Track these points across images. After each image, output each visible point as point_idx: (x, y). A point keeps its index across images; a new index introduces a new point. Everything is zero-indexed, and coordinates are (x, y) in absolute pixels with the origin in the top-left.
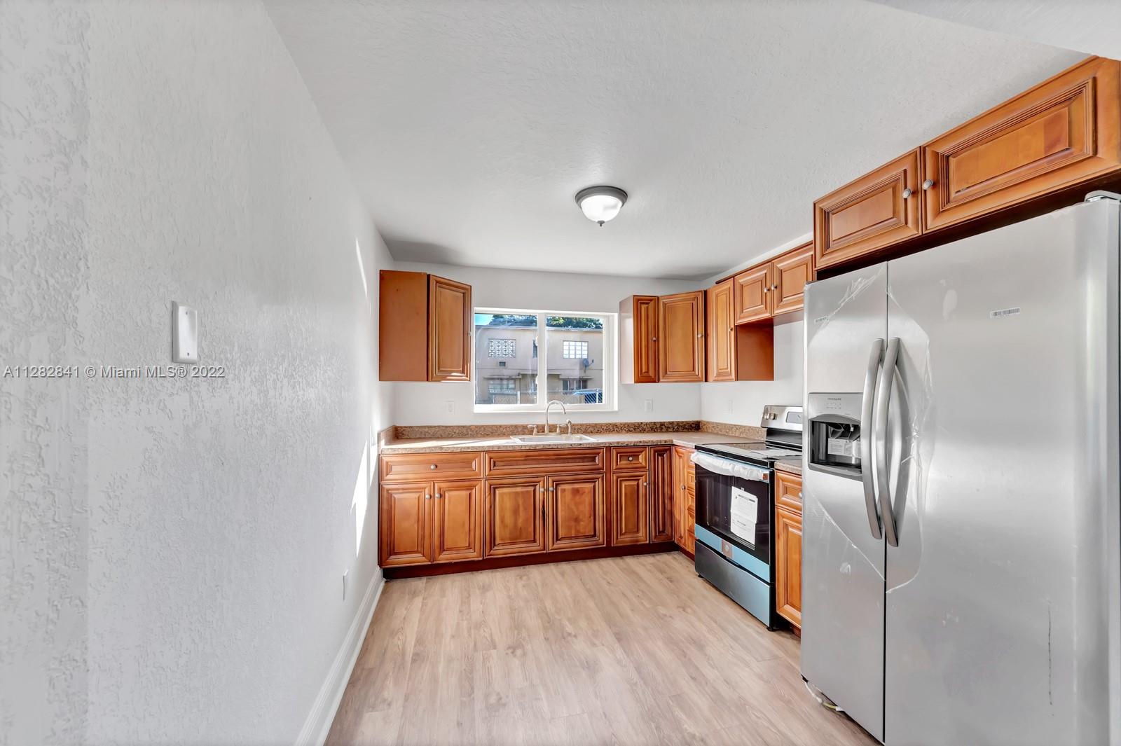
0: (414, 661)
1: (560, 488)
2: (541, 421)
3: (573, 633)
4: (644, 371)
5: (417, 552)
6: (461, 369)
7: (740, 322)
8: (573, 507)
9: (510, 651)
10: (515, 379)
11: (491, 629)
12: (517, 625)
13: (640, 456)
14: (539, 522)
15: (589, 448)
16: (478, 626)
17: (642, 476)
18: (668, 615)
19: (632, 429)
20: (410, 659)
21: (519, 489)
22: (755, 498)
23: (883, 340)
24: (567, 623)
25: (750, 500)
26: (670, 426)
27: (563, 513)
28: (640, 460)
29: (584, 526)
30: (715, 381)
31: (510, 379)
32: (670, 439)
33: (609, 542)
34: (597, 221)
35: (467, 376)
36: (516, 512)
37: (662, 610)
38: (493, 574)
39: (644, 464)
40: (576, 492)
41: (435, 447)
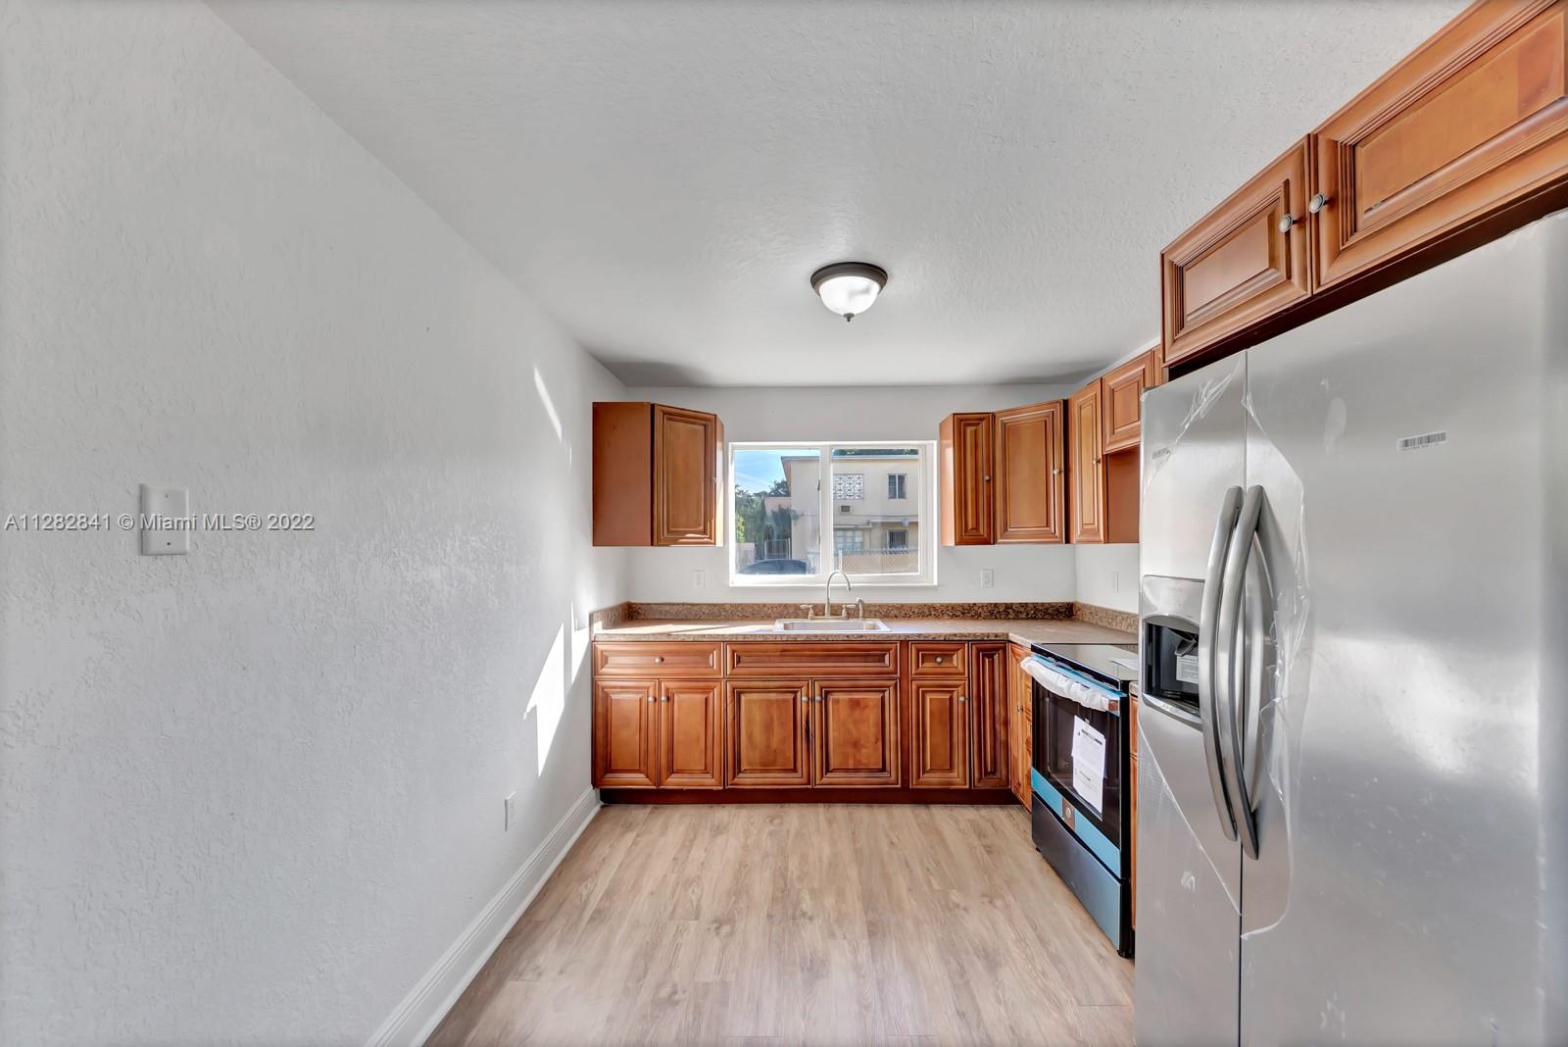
0: (592, 919)
1: (831, 697)
2: (820, 599)
3: (810, 913)
4: (970, 527)
5: (638, 771)
6: (702, 528)
7: (1111, 448)
8: (851, 726)
9: (715, 925)
10: (863, 530)
11: (702, 891)
12: (739, 890)
13: (955, 657)
14: (801, 745)
15: (874, 642)
16: (688, 883)
17: (957, 686)
18: (962, 904)
19: (959, 613)
20: (589, 916)
21: (773, 696)
22: (1101, 737)
23: (1240, 488)
24: (807, 897)
25: (1096, 740)
26: (1022, 609)
27: (836, 734)
28: (955, 663)
29: (870, 755)
30: (1080, 542)
31: (855, 529)
32: (1005, 632)
33: (905, 780)
34: (843, 314)
35: (710, 538)
36: (768, 727)
37: (955, 896)
38: (738, 811)
39: (960, 669)
40: (855, 704)
41: (661, 634)
